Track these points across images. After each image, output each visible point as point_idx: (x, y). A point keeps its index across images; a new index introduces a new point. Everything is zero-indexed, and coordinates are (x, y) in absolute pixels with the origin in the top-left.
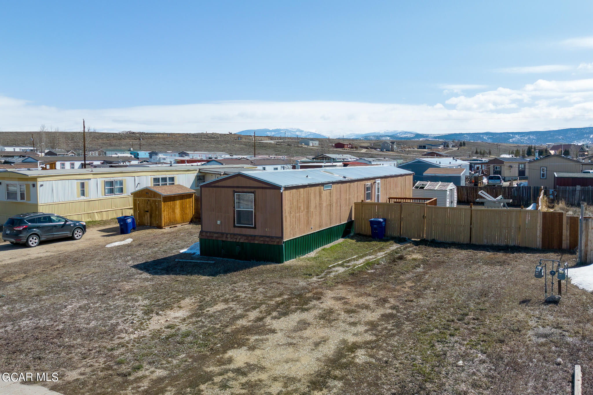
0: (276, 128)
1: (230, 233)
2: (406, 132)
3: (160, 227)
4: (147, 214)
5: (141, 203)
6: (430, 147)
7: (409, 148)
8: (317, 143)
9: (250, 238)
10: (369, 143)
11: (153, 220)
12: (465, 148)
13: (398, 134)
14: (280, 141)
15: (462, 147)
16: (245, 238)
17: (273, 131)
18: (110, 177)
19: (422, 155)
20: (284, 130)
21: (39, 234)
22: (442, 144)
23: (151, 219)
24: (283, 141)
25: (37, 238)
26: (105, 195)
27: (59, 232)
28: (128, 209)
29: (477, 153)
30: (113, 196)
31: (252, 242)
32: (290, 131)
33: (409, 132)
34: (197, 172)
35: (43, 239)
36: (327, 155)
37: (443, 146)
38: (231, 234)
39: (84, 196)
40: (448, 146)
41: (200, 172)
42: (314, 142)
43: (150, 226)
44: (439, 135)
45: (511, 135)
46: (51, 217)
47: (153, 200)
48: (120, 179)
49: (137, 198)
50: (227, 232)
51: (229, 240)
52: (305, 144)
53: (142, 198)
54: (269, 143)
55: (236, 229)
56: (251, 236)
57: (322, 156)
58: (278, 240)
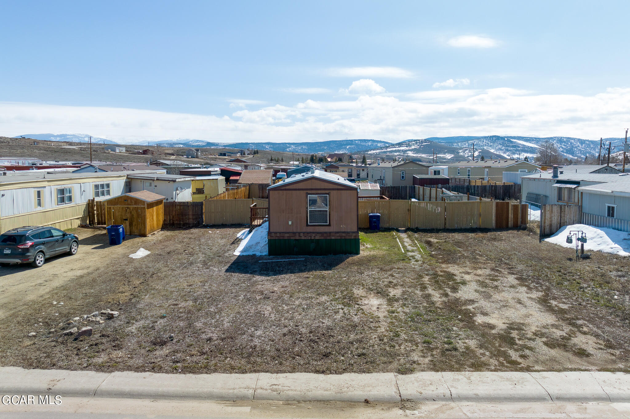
0: (62, 133)
1: (303, 231)
2: (198, 141)
3: (144, 235)
4: (126, 223)
5: (117, 212)
6: (230, 154)
7: (211, 155)
8: (124, 150)
9: (325, 235)
10: (173, 150)
11: (133, 228)
12: (258, 155)
13: (191, 142)
14: (83, 146)
15: (256, 155)
16: (320, 235)
17: (58, 136)
18: (61, 185)
19: (227, 162)
20: (71, 135)
21: (44, 251)
22: (239, 152)
23: (131, 227)
24: (86, 146)
25: (42, 257)
26: (58, 205)
27: (59, 248)
28: (76, 219)
29: (272, 160)
30: (64, 205)
31: (328, 238)
32: (78, 137)
33: (200, 141)
34: (125, 178)
35: (47, 257)
36: (161, 161)
37: (240, 154)
38: (304, 233)
39: (40, 206)
40: (244, 154)
41: (127, 178)
42: (121, 149)
43: (130, 235)
44: (228, 144)
45: (288, 145)
46: (52, 230)
47: (133, 208)
48: (69, 186)
49: (112, 206)
50: (299, 231)
51: (303, 238)
52: (112, 151)
53: (120, 206)
54: (73, 149)
55: (309, 227)
56: (326, 233)
57: (156, 162)
58: (354, 235)
